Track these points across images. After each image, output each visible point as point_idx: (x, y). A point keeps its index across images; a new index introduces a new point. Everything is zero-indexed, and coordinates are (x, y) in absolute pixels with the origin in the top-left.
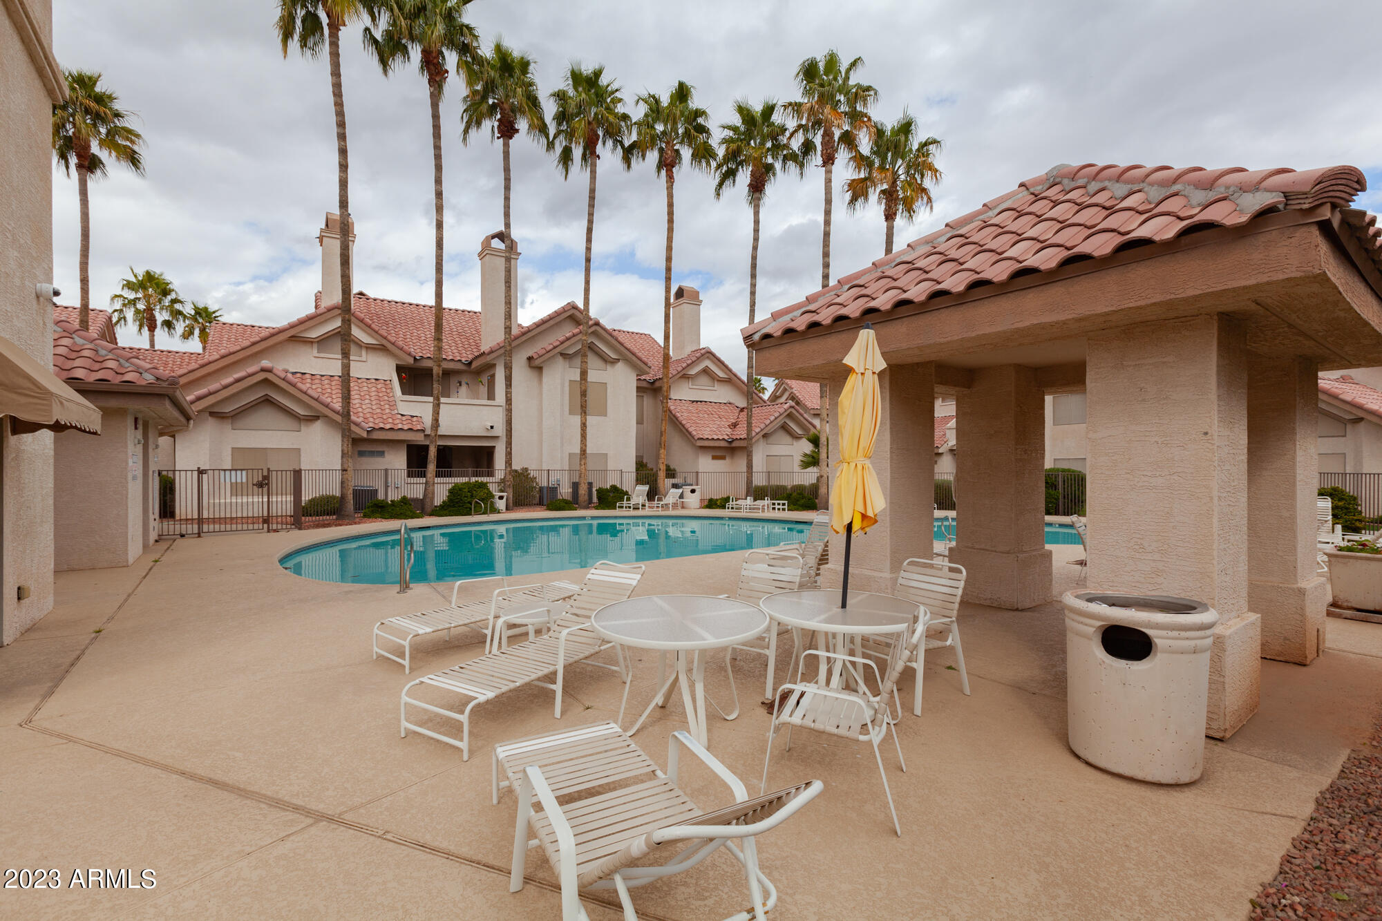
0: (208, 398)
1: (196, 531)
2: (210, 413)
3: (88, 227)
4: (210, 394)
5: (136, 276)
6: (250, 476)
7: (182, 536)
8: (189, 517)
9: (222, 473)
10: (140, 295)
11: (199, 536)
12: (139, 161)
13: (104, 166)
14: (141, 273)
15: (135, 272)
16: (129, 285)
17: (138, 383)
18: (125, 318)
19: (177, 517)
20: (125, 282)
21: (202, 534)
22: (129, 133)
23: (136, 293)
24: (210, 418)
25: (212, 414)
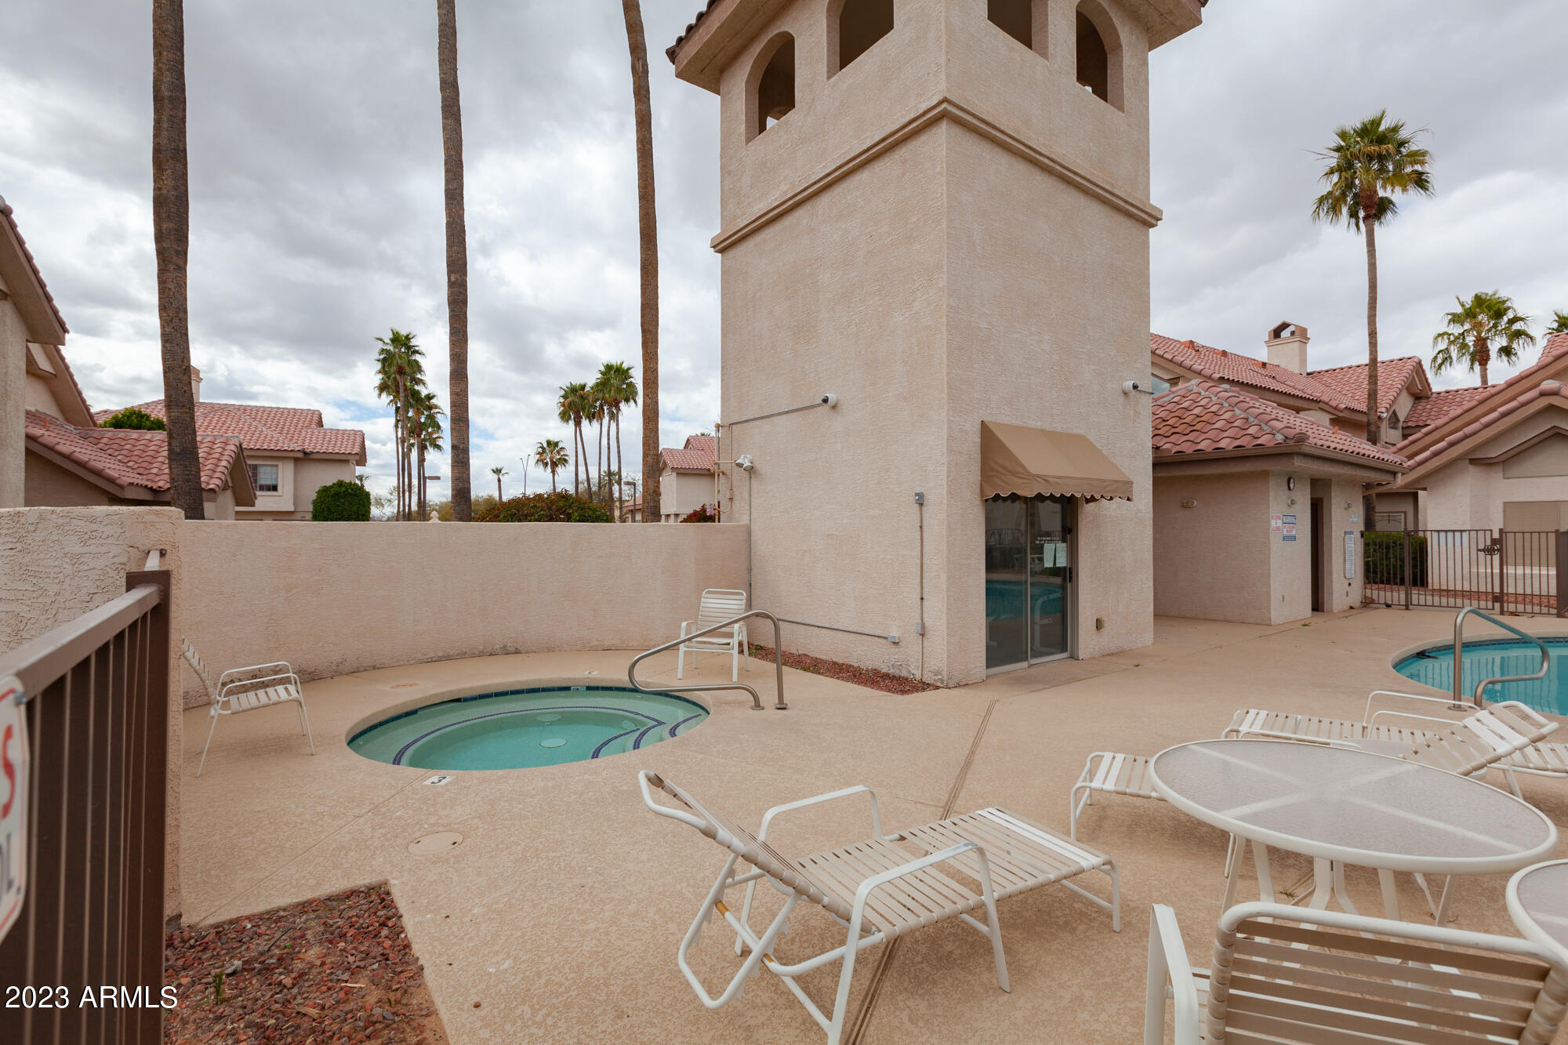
0: (1464, 442)
1: (1403, 602)
2: (1470, 459)
3: (1376, 277)
4: (1466, 437)
5: (1463, 305)
6: (1474, 541)
7: (1388, 606)
8: (1444, 588)
9: (1450, 535)
10: (1467, 326)
11: (1407, 609)
12: (1428, 182)
13: (1394, 205)
14: (1468, 300)
15: (1461, 300)
16: (1455, 319)
17: (1268, 445)
18: (1450, 357)
19: (1430, 587)
20: (1450, 317)
21: (1410, 607)
22: (1418, 157)
23: (1462, 325)
24: (1470, 466)
25: (1473, 462)
